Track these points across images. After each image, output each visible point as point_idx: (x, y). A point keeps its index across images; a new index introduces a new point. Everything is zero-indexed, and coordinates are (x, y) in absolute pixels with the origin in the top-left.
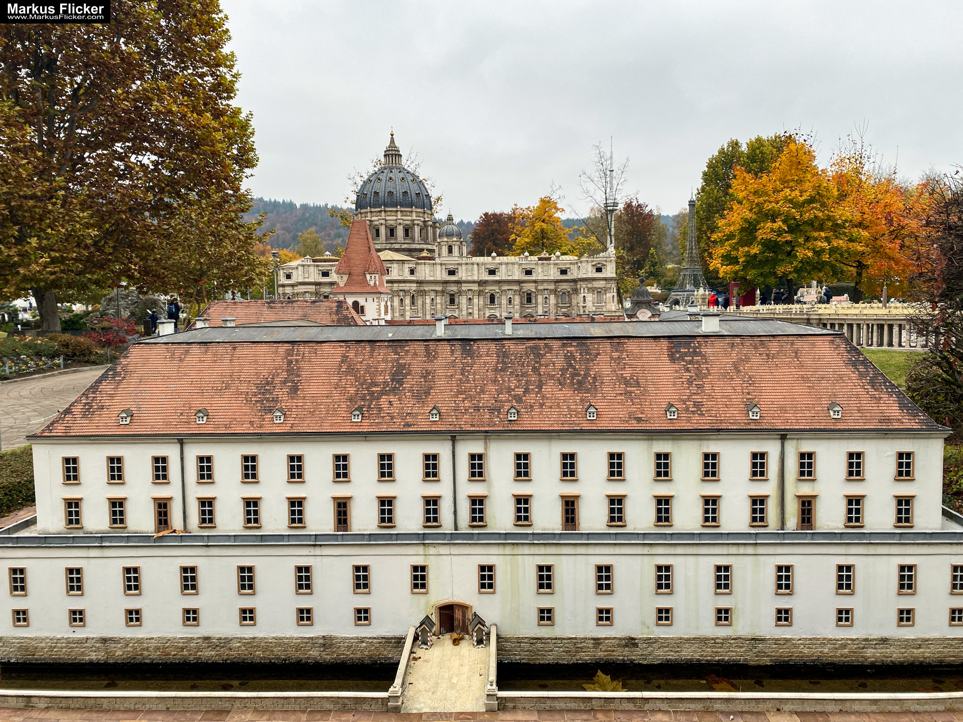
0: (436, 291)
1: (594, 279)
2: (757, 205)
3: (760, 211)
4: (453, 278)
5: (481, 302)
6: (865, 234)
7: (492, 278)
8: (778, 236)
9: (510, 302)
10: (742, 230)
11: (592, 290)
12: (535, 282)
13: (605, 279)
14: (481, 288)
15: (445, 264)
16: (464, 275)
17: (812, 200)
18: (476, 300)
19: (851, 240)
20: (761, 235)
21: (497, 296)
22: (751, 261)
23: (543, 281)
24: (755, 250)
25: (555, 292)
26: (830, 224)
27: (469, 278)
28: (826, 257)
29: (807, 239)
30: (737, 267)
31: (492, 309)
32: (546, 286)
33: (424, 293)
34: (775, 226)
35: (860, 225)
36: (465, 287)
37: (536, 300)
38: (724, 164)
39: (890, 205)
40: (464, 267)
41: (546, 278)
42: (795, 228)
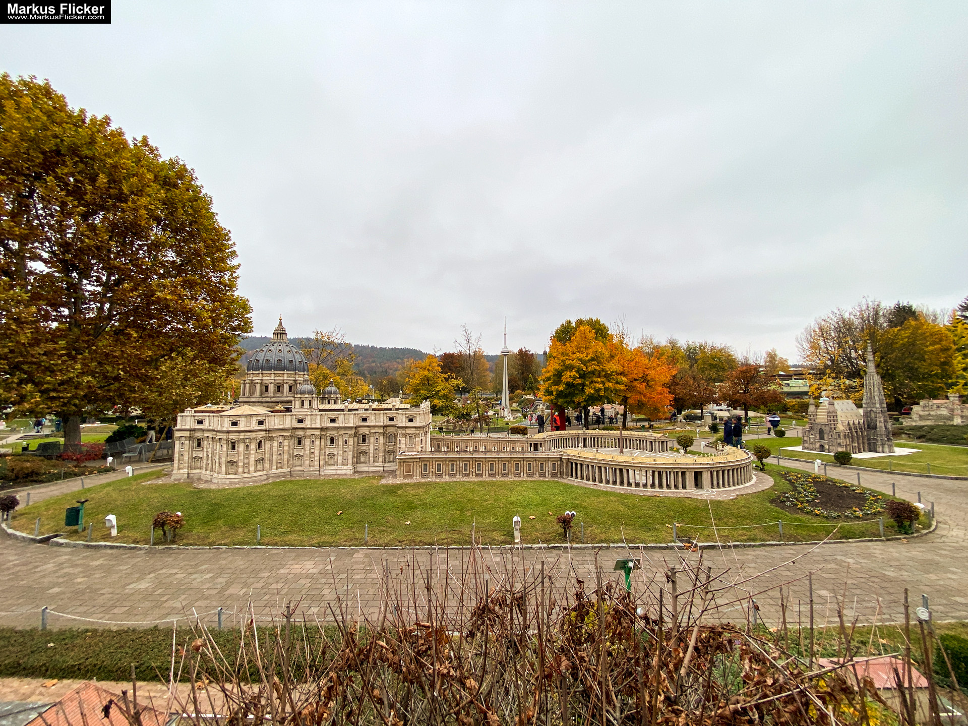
0: (284, 437)
1: (406, 427)
2: (562, 361)
3: (564, 365)
4: (301, 425)
5: (323, 443)
6: (624, 379)
7: (333, 425)
8: (574, 380)
9: (346, 443)
10: (554, 375)
11: (405, 435)
12: (368, 427)
13: (415, 427)
14: (323, 433)
15: (295, 415)
16: (309, 423)
17: (593, 359)
18: (317, 443)
19: (617, 383)
20: (564, 379)
21: (335, 438)
22: (560, 395)
23: (374, 427)
24: (561, 388)
25: (384, 434)
26: (604, 373)
27: (313, 426)
28: (602, 393)
29: (592, 382)
30: (552, 397)
31: (331, 448)
32: (377, 430)
33: (272, 439)
34: (572, 374)
35: (622, 373)
36: (308, 433)
37: (369, 440)
38: (563, 332)
39: (639, 362)
40: (309, 417)
41: (377, 424)
42: (583, 376)
